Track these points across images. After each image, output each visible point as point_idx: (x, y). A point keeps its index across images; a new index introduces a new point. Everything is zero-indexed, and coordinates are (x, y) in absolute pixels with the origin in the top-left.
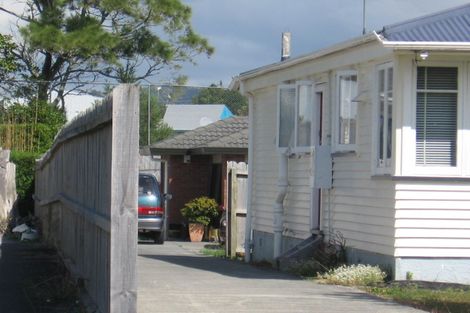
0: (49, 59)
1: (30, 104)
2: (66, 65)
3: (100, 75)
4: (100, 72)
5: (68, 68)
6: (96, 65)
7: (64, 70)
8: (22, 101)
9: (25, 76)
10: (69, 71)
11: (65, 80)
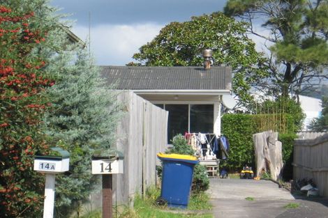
0: (289, 68)
1: (277, 100)
2: (301, 72)
3: (325, 79)
4: (325, 77)
5: (302, 74)
6: (321, 72)
7: (299, 76)
8: (272, 98)
9: (273, 81)
10: (303, 76)
11: (300, 82)
